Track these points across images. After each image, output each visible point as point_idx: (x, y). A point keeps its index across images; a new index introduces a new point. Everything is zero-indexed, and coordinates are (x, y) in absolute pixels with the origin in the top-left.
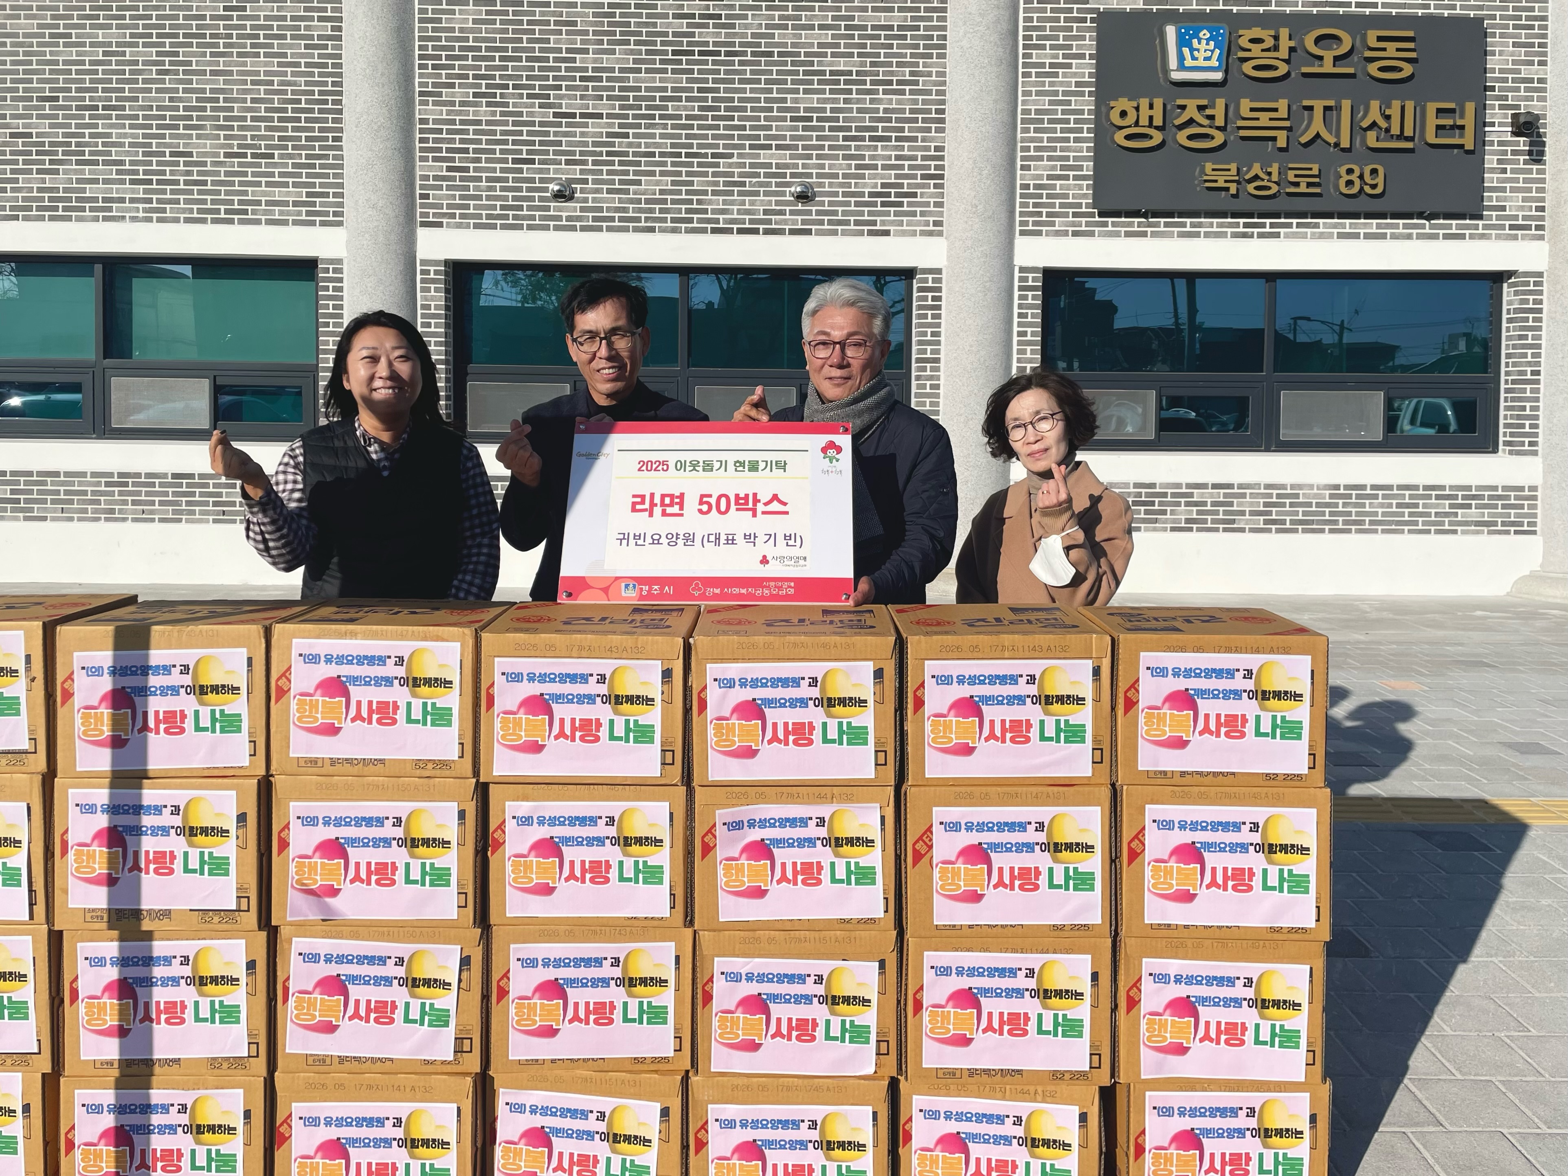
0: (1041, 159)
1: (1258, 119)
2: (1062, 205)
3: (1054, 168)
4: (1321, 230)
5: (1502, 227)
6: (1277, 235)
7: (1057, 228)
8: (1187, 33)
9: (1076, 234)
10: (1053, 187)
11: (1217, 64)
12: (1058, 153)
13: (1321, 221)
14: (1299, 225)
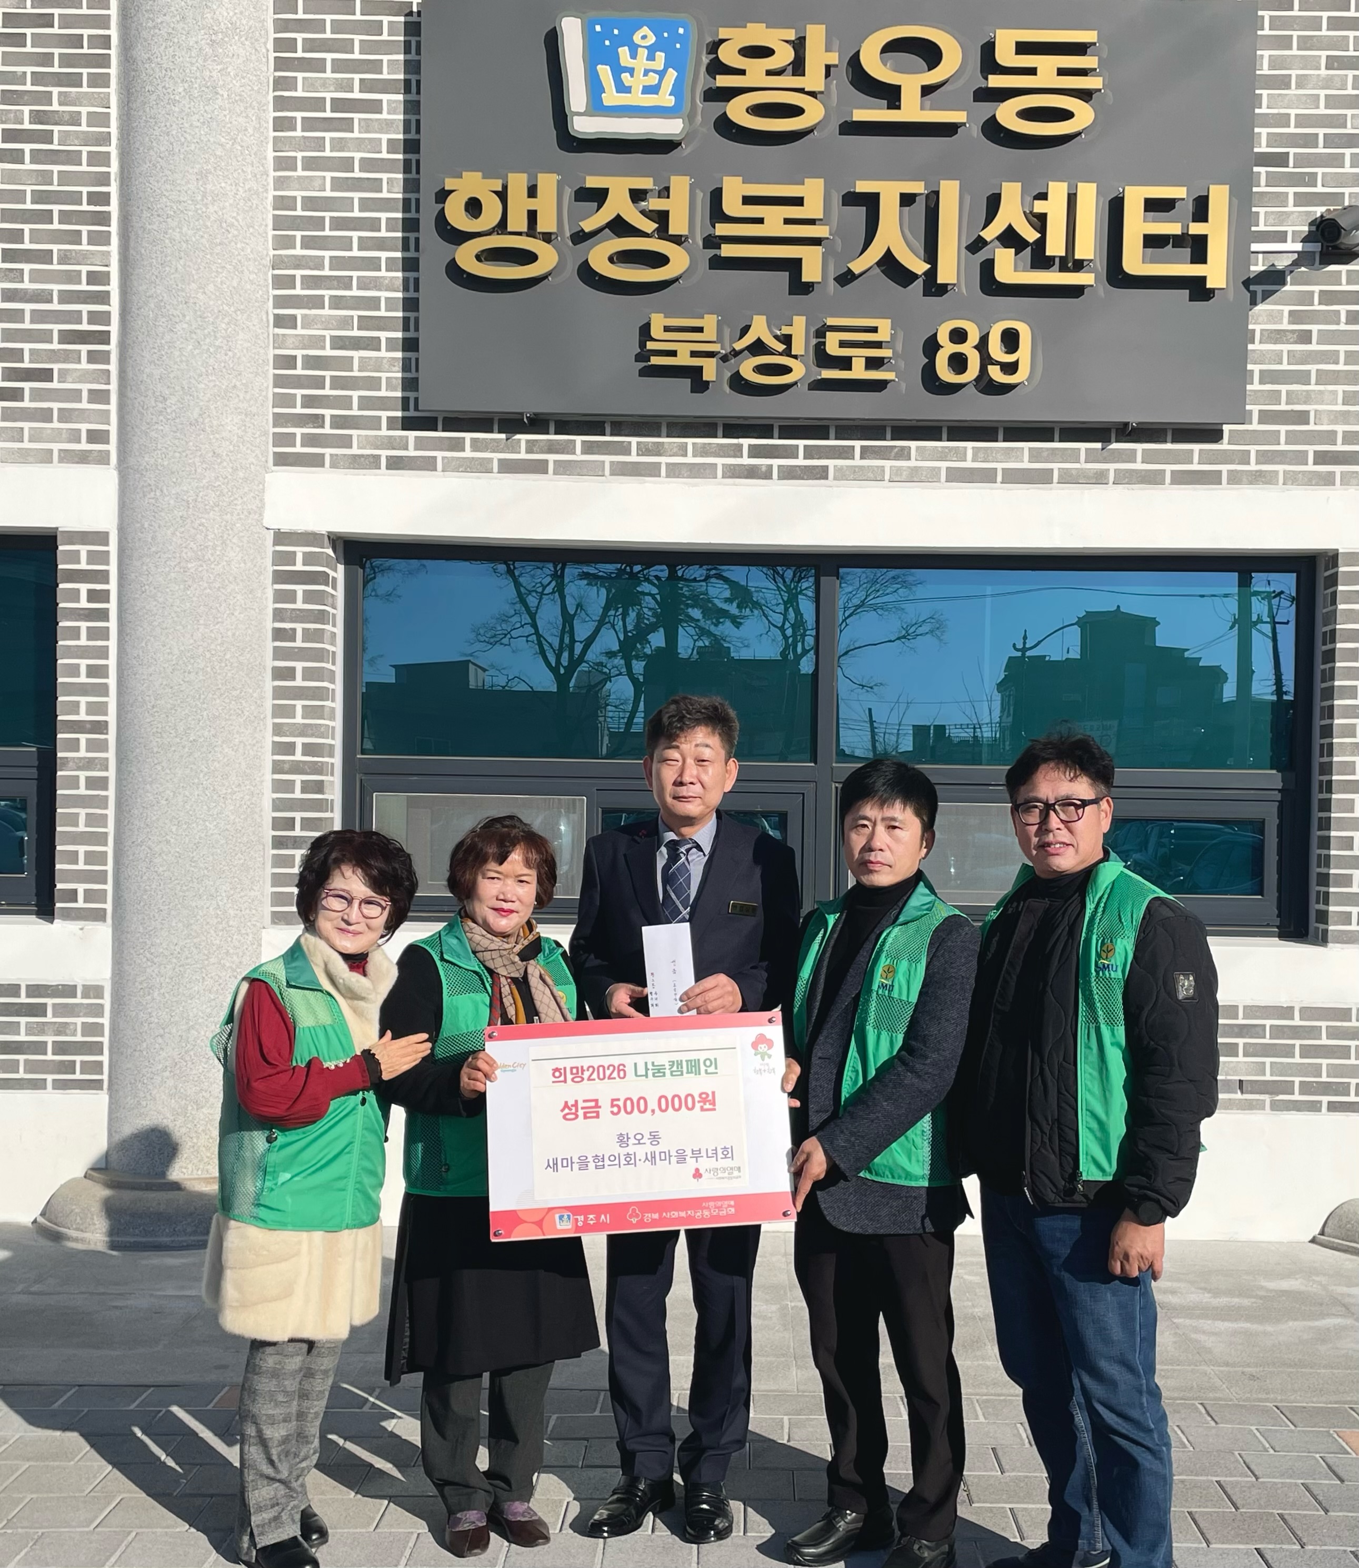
0: (317, 302)
1: (760, 221)
2: (365, 403)
3: (345, 323)
4: (912, 463)
5: (1300, 458)
6: (822, 473)
7: (355, 451)
8: (607, 33)
9: (395, 464)
10: (347, 363)
11: (670, 101)
12: (355, 292)
13: (913, 444)
14: (866, 453)
